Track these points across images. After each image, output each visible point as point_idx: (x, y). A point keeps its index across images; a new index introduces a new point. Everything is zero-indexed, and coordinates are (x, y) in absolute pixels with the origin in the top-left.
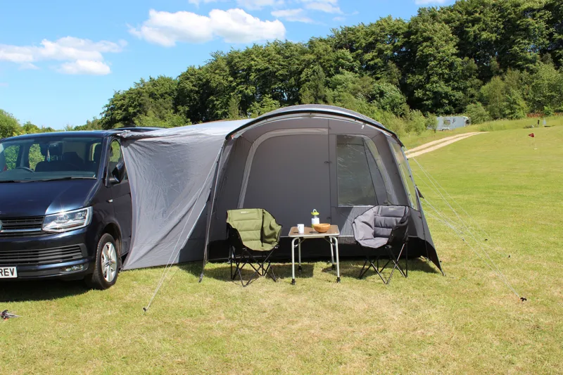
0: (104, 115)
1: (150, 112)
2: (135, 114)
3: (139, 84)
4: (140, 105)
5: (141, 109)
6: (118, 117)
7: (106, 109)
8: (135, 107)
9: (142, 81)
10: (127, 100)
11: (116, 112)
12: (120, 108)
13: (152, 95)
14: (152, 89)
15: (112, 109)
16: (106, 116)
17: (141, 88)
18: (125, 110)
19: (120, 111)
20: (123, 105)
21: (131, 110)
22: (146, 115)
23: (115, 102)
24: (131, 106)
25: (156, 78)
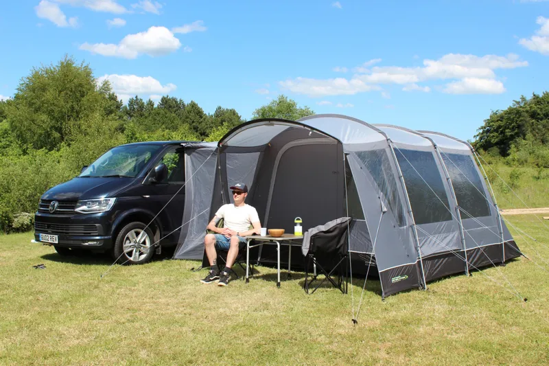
0: (478, 138)
1: (529, 135)
2: (512, 137)
3: (518, 103)
4: (519, 127)
5: (519, 131)
6: (493, 141)
7: (481, 131)
8: (513, 129)
9: (523, 99)
10: (504, 121)
11: (492, 135)
12: (496, 130)
13: (534, 115)
14: (535, 108)
15: (487, 131)
16: (481, 138)
17: (521, 107)
18: (502, 132)
19: (496, 134)
20: (499, 127)
21: (508, 133)
22: (524, 139)
23: (491, 124)
24: (508, 128)
25: (541, 95)
